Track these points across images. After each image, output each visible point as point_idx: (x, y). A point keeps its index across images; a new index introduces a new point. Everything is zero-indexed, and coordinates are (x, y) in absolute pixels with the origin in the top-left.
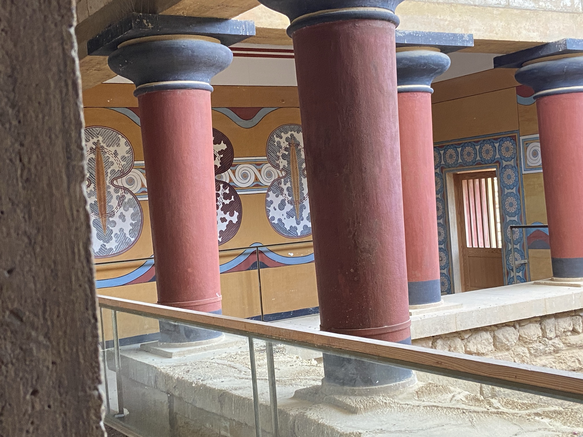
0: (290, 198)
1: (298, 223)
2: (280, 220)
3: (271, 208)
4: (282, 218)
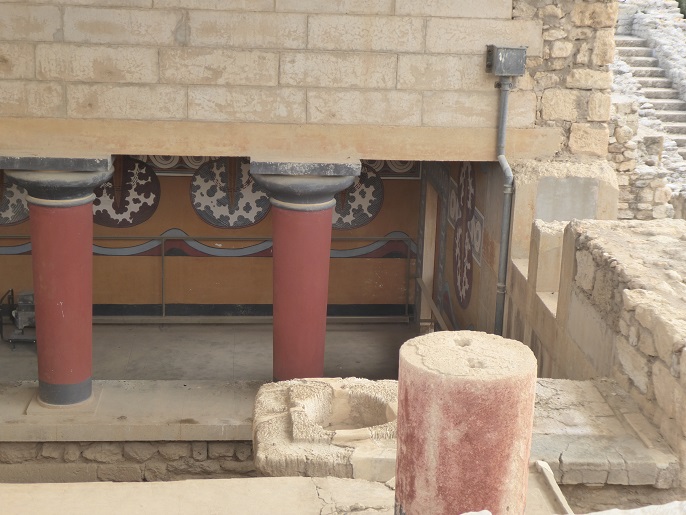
0: (223, 185)
1: (231, 213)
2: (207, 207)
3: (197, 194)
4: (211, 206)
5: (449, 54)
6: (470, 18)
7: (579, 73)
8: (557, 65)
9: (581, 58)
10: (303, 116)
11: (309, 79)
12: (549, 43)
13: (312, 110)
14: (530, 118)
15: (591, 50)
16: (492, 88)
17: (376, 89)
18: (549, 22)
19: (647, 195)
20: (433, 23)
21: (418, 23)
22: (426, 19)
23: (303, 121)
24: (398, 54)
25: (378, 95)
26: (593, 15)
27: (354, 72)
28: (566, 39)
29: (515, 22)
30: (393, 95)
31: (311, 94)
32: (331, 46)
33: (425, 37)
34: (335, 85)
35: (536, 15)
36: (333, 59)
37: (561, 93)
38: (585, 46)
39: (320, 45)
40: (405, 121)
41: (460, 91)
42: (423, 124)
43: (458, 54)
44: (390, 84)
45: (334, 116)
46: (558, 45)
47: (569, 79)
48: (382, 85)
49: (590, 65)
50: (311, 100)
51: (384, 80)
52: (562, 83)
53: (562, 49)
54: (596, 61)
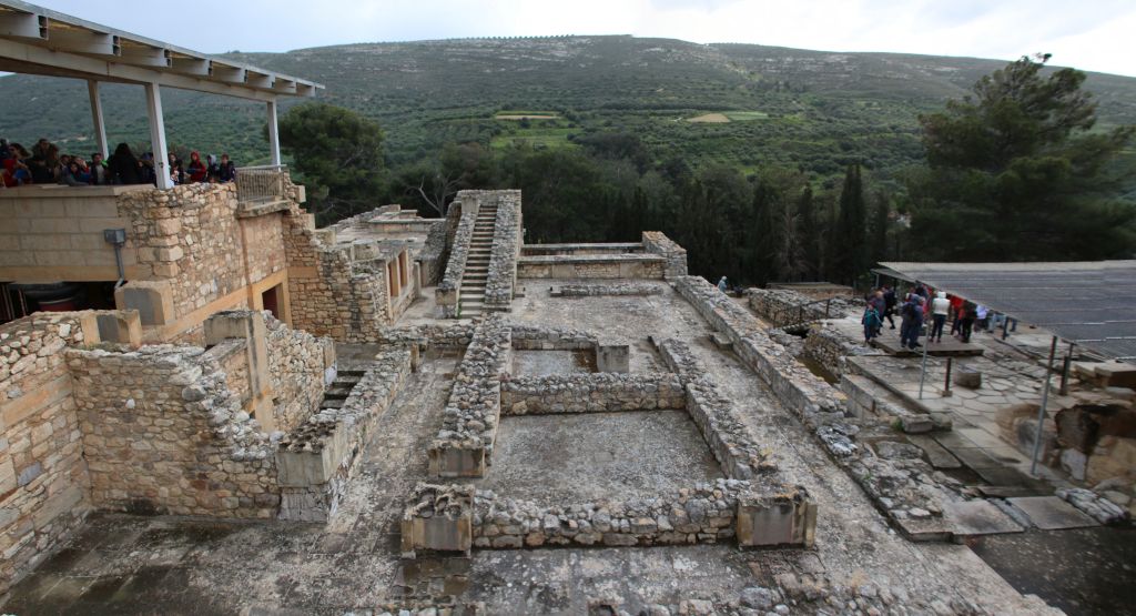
7: (152, 240)
8: (142, 236)
9: (151, 233)
12: (135, 227)
14: (134, 261)
18: (134, 217)
19: (358, 287)
25: (65, 253)
26: (152, 213)
28: (143, 225)
29: (119, 218)
35: (129, 215)
36: (55, 237)
37: (146, 249)
41: (99, 250)
46: (140, 227)
47: (148, 243)
53: (142, 229)
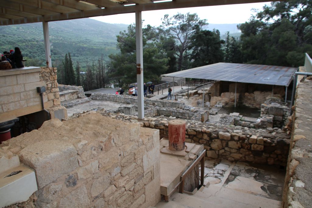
5: (30, 90)
6: (32, 83)
7: (53, 89)
8: (49, 89)
9: (53, 86)
10: (2, 111)
11: (2, 102)
12: (47, 85)
13: (4, 109)
15: (54, 85)
16: (39, 96)
17: (17, 101)
18: (47, 80)
20: (26, 85)
21: (23, 85)
22: (24, 84)
23: (2, 112)
24: (20, 93)
25: (18, 102)
26: (54, 78)
27: (12, 99)
28: (50, 83)
29: (41, 82)
30: (21, 102)
31: (3, 106)
32: (5, 94)
33: (25, 88)
34: (8, 102)
35: (44, 80)
36: (7, 97)
37: (51, 94)
38: (53, 84)
39: (3, 94)
40: (24, 106)
41: (33, 98)
42: (28, 106)
43: (32, 90)
44: (19, 99)
45: (9, 109)
46: (49, 85)
47: (52, 91)
48: (18, 100)
49: (55, 87)
50: (3, 107)
51: (18, 99)
52: (51, 92)
53: (50, 85)
54: (55, 86)
